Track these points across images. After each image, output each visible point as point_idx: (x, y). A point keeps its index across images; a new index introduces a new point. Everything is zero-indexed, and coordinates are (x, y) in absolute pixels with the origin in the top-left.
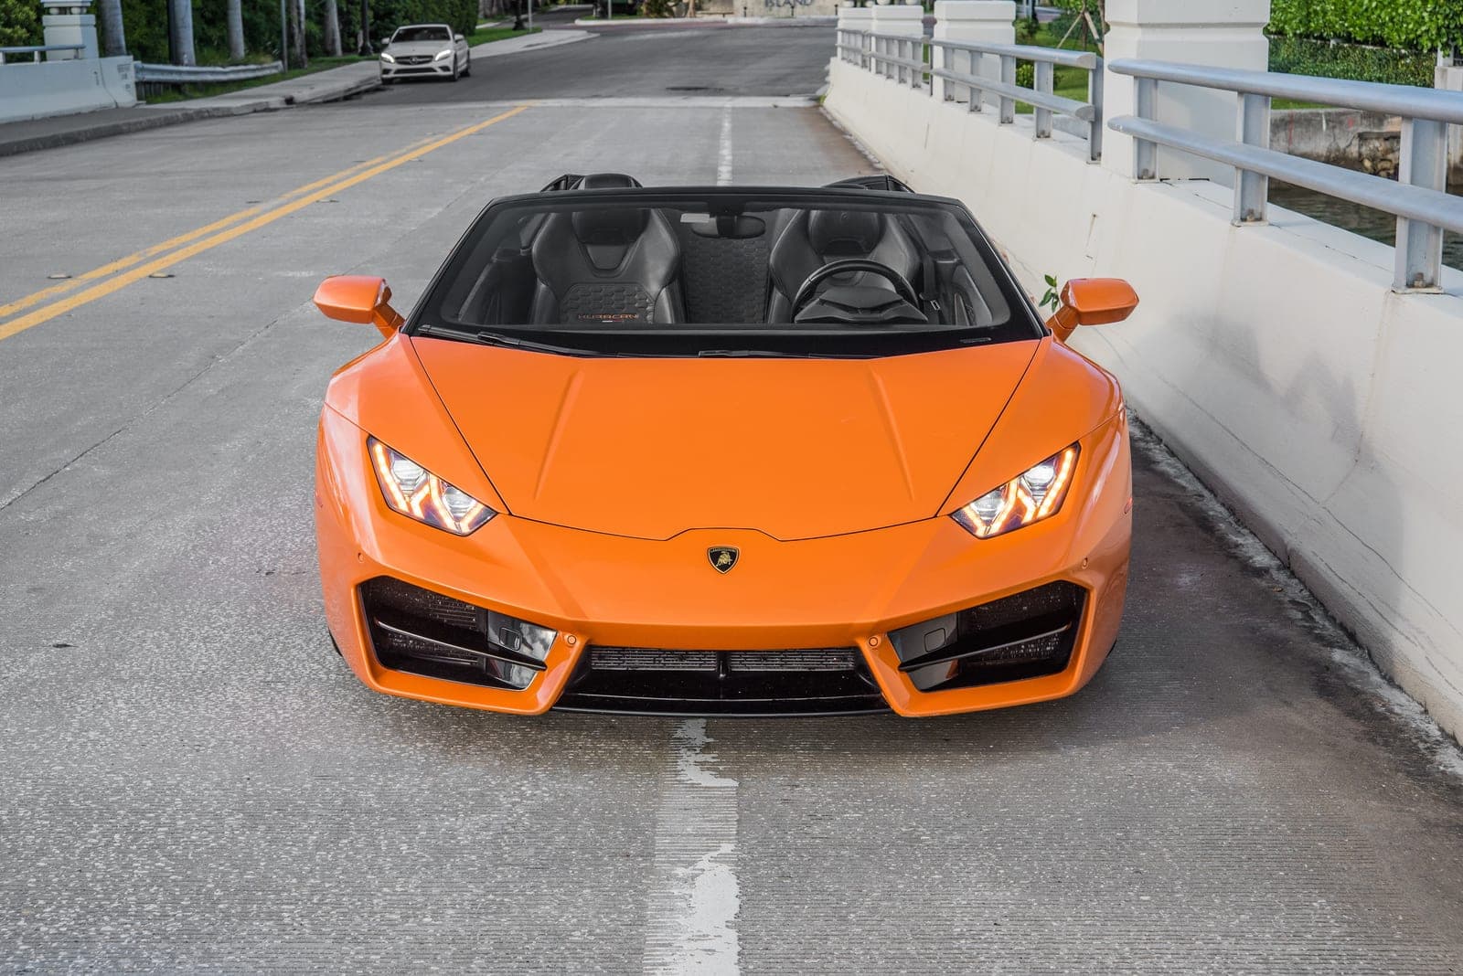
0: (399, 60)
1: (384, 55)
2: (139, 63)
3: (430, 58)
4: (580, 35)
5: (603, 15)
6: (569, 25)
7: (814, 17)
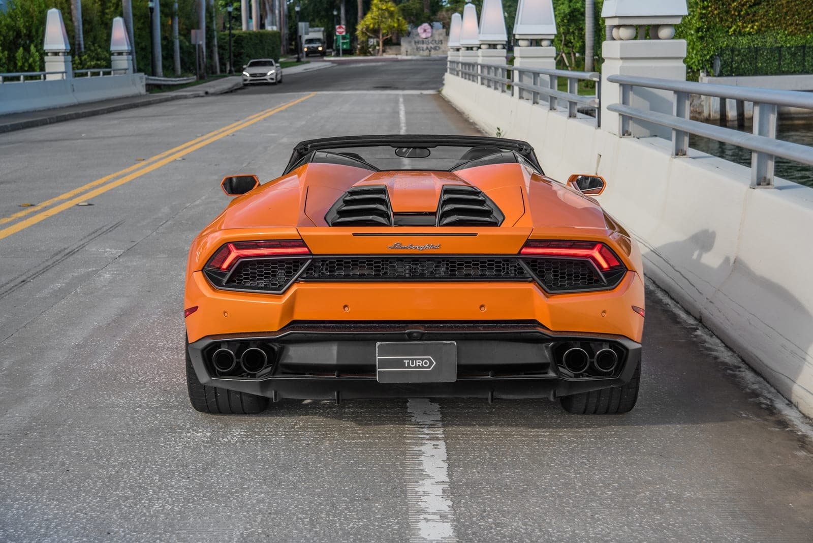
0: (251, 75)
1: (244, 73)
2: (146, 76)
3: (265, 74)
4: (328, 65)
5: (338, 55)
6: (321, 60)
7: (440, 56)
